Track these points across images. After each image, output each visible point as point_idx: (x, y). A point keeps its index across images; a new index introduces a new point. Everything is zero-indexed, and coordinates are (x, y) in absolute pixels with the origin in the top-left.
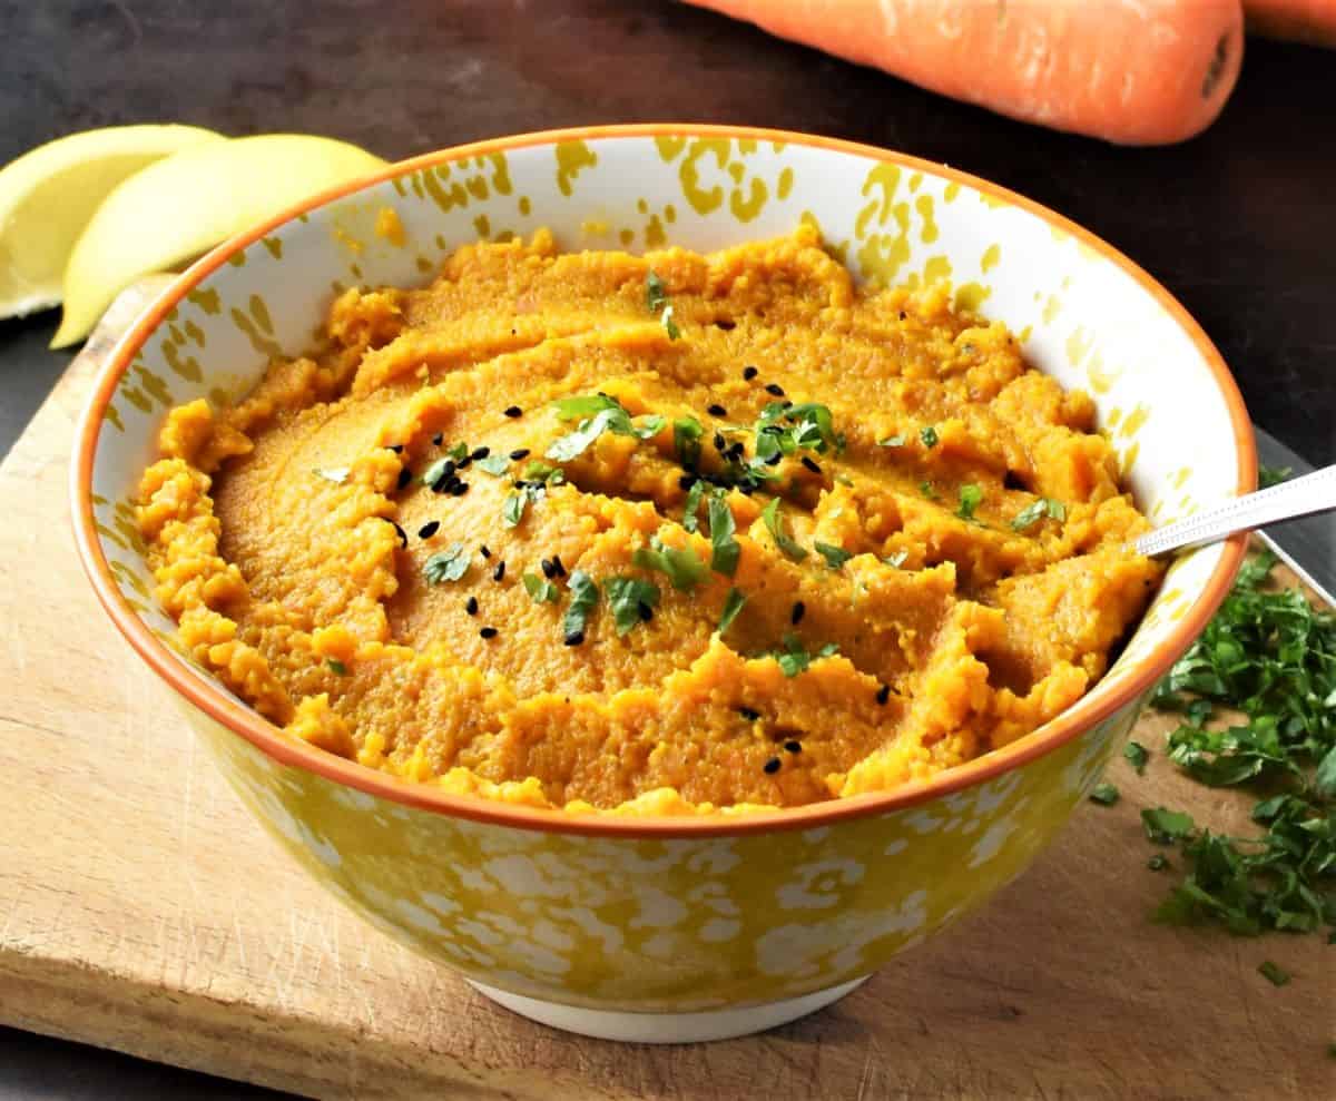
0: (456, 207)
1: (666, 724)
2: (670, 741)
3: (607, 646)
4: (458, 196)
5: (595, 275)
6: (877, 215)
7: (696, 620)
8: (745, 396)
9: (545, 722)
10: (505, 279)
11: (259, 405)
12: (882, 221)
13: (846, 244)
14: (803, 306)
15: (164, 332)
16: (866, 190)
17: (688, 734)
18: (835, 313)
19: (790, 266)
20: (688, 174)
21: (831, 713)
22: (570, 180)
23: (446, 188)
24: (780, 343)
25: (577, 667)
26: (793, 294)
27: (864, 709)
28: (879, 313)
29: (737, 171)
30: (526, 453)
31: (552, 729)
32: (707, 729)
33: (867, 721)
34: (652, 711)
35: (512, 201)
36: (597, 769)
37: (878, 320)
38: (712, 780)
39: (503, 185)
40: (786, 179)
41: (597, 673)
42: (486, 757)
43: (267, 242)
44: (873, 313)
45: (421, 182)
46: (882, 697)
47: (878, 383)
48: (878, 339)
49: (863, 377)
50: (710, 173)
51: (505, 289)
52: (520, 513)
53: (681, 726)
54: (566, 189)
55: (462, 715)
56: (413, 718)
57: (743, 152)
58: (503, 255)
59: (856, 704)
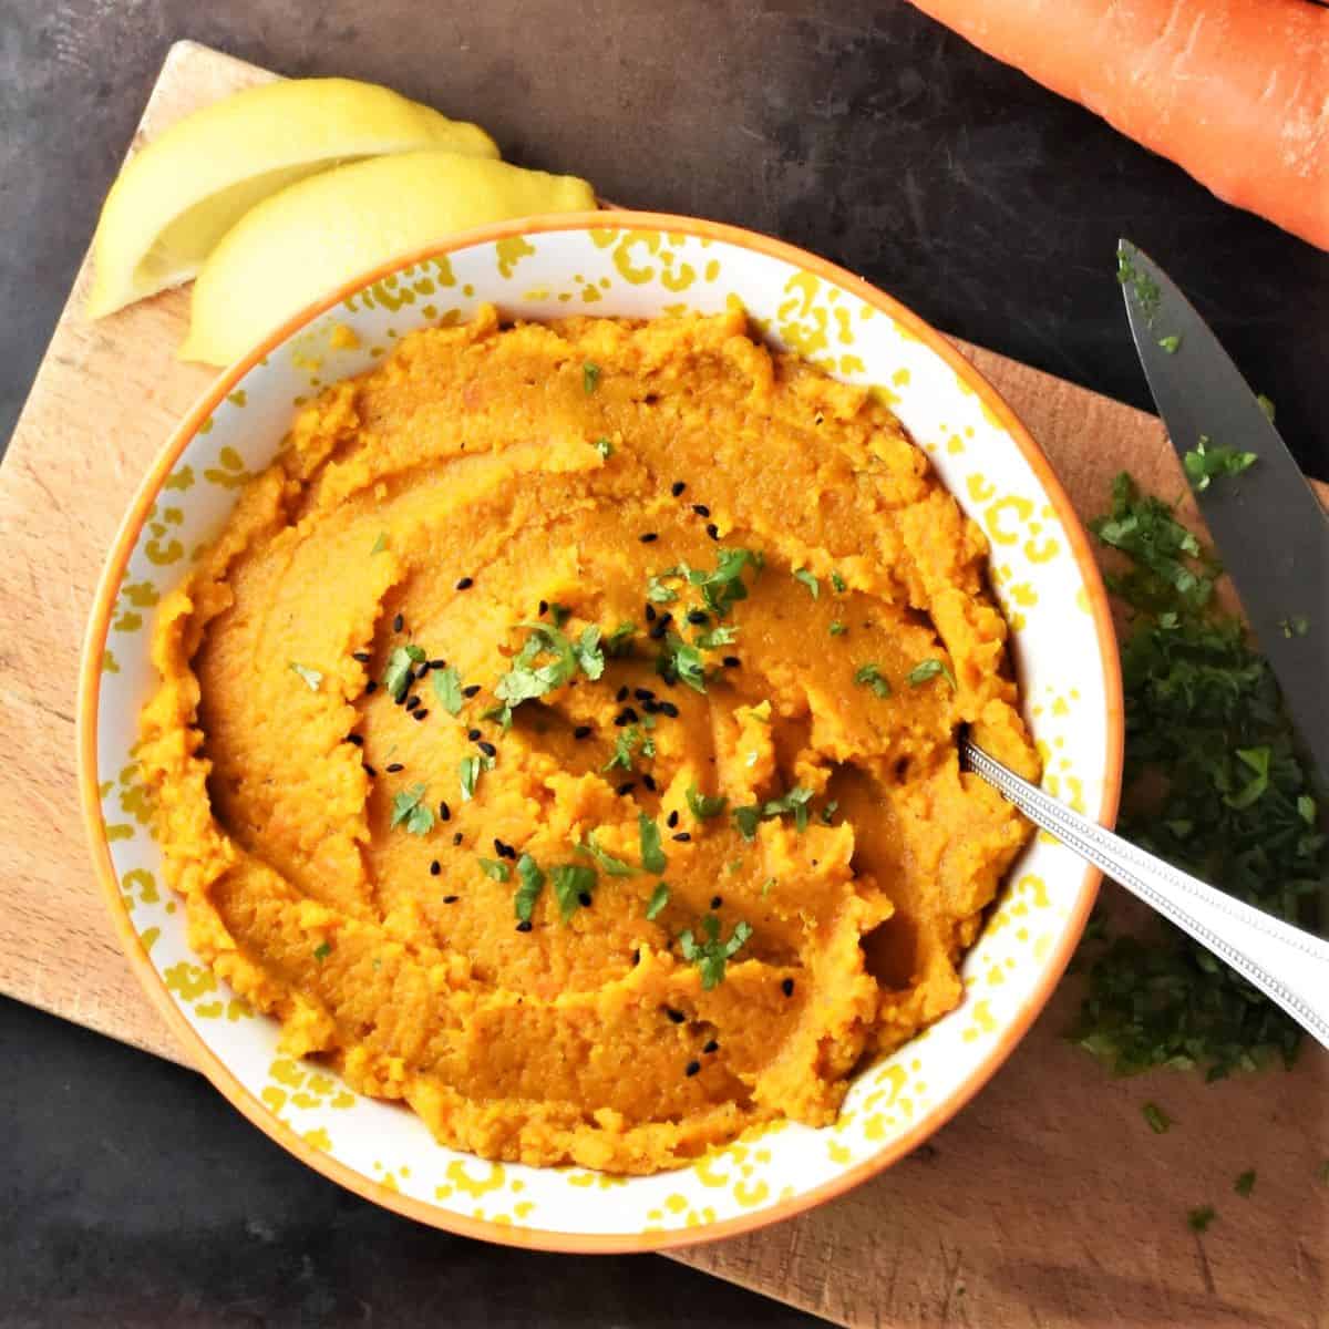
0: (405, 306)
1: (606, 1026)
2: (607, 1044)
3: (553, 929)
4: (407, 297)
5: (535, 359)
6: (798, 309)
7: (628, 898)
8: (673, 512)
9: (501, 1021)
10: (453, 367)
11: (234, 545)
12: (803, 314)
13: (768, 321)
14: (728, 391)
15: (146, 534)
16: (788, 289)
17: (622, 1036)
18: (756, 400)
19: (716, 353)
20: (620, 258)
21: (743, 1010)
22: (510, 266)
23: (395, 294)
24: (707, 429)
25: (528, 947)
26: (717, 376)
27: (772, 1004)
28: (799, 406)
29: (667, 258)
30: (477, 689)
31: (507, 1026)
32: (638, 1031)
33: (774, 1012)
34: (592, 1013)
35: (457, 290)
36: (547, 1063)
37: (796, 413)
38: (643, 1079)
39: (447, 279)
40: (713, 271)
41: (544, 954)
42: (452, 1051)
43: (232, 398)
44: (793, 405)
45: (371, 297)
46: (788, 987)
47: (796, 481)
48: (796, 434)
49: (782, 472)
50: (640, 255)
51: (454, 377)
52: (474, 783)
53: (617, 1030)
54: (506, 273)
55: (432, 1008)
56: (389, 1000)
57: (672, 243)
58: (449, 345)
59: (765, 998)
